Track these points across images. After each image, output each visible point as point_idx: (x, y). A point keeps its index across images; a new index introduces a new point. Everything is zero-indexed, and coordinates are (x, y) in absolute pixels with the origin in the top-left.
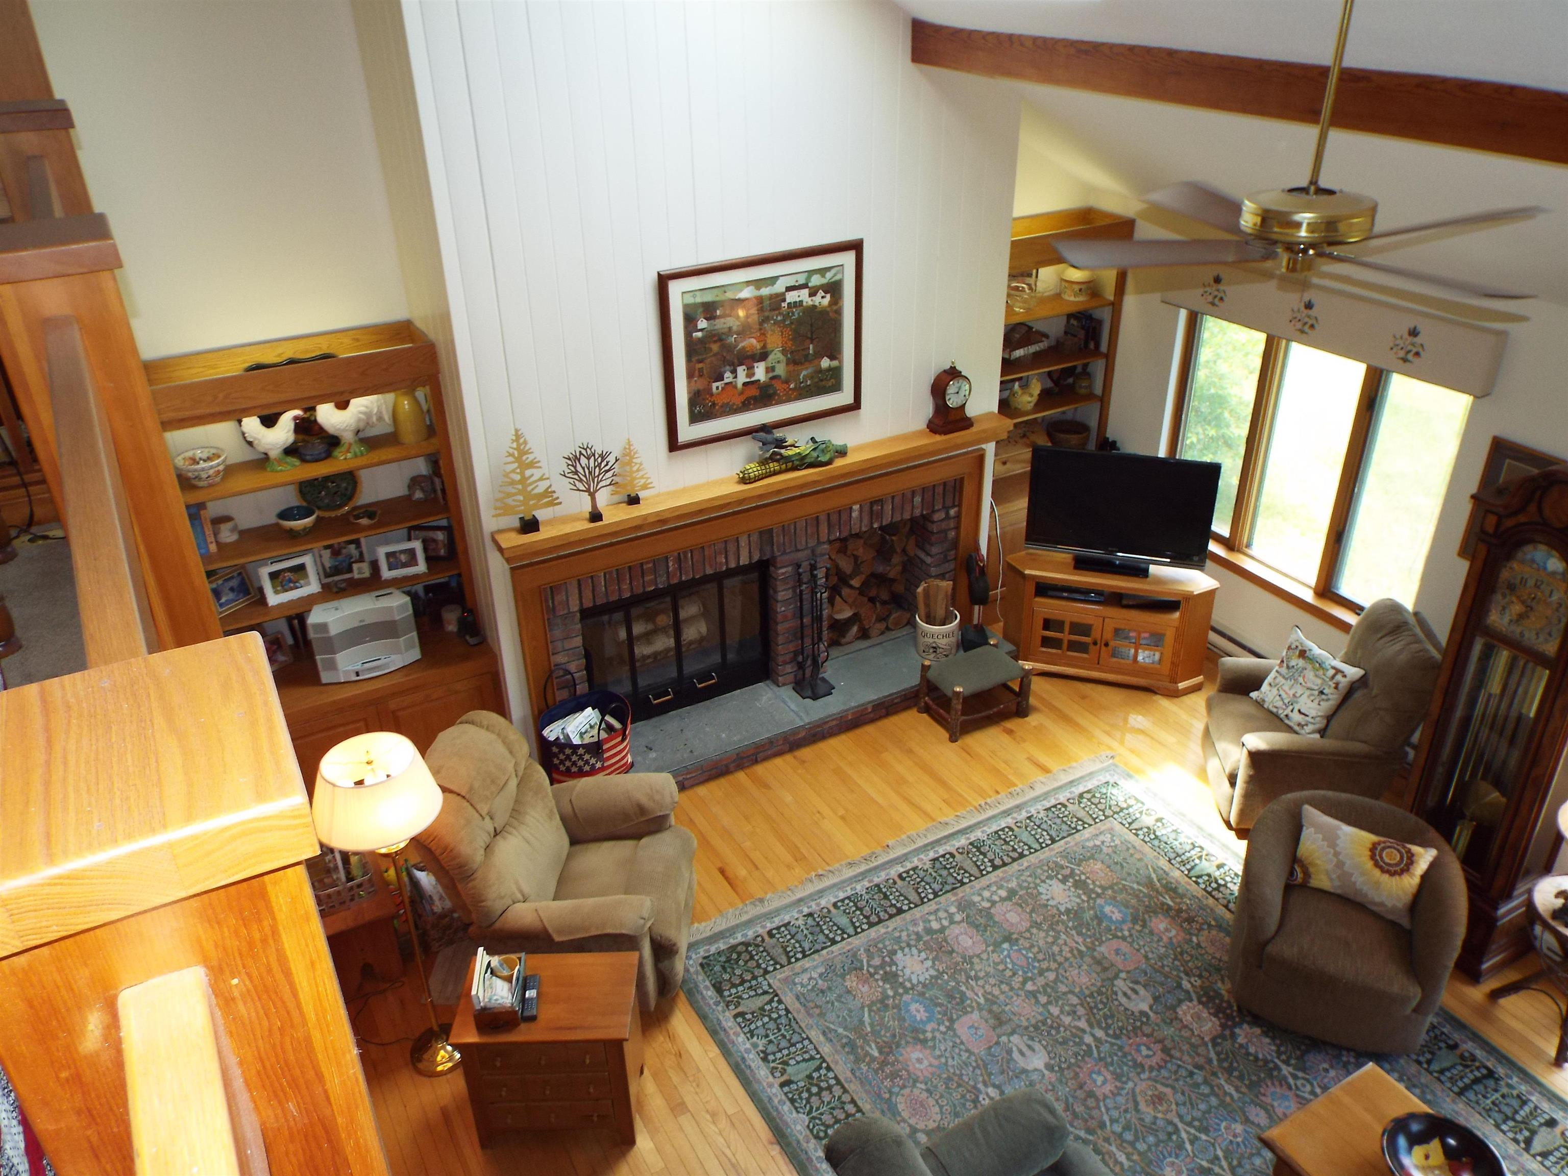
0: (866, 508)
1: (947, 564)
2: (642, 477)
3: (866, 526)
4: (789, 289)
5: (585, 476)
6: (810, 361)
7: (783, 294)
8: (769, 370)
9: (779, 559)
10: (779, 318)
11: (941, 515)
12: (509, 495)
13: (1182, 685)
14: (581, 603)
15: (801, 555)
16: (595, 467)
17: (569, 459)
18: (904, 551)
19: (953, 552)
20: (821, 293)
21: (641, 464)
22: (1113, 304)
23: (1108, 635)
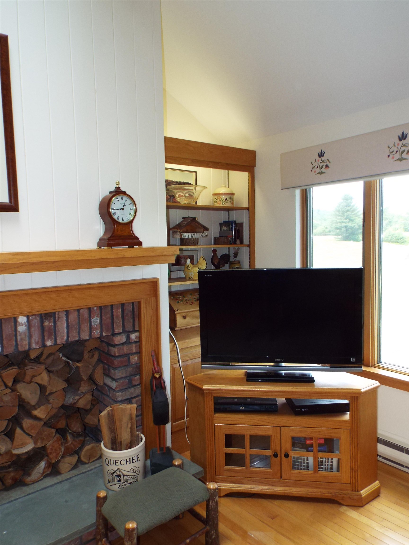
0: (36, 321)
1: (132, 390)
3: (37, 343)
11: (121, 339)
13: (364, 492)
18: (91, 379)
19: (137, 377)
22: (248, 209)
23: (287, 445)
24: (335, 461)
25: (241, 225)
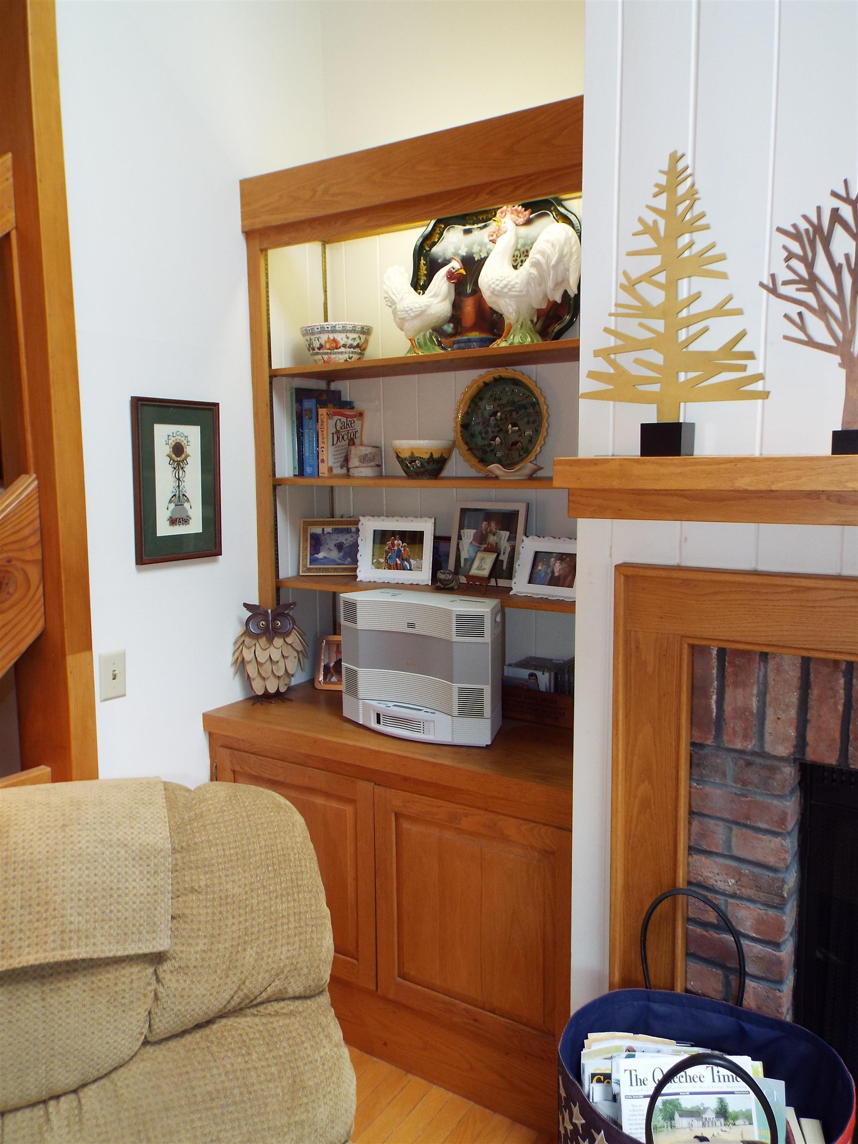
5: (839, 298)
12: (630, 344)
14: (801, 742)
17: (796, 236)
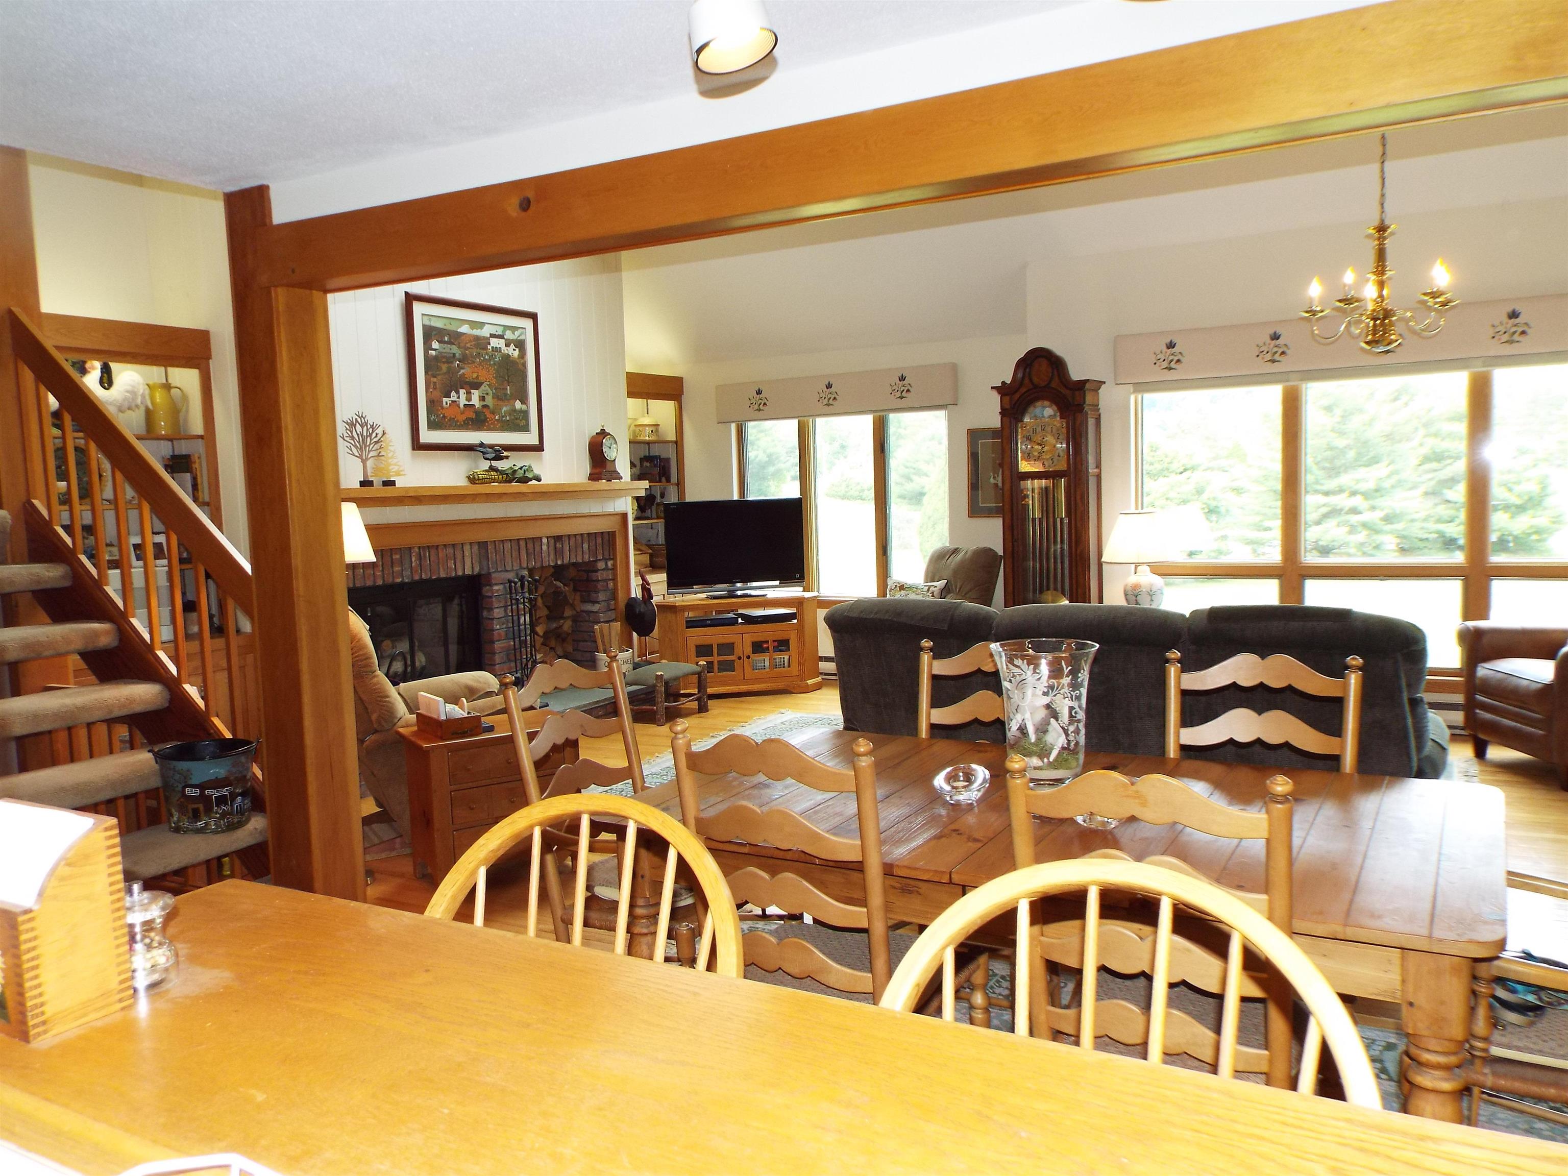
0: (552, 544)
2: (395, 465)
3: (553, 561)
4: (492, 336)
5: (359, 442)
6: (508, 400)
7: (488, 339)
8: (482, 398)
9: (493, 575)
10: (487, 357)
11: (602, 565)
13: (810, 682)
15: (511, 576)
16: (367, 436)
20: (512, 346)
21: (394, 452)
22: (676, 442)
23: (748, 649)
24: (786, 657)
25: (668, 460)
